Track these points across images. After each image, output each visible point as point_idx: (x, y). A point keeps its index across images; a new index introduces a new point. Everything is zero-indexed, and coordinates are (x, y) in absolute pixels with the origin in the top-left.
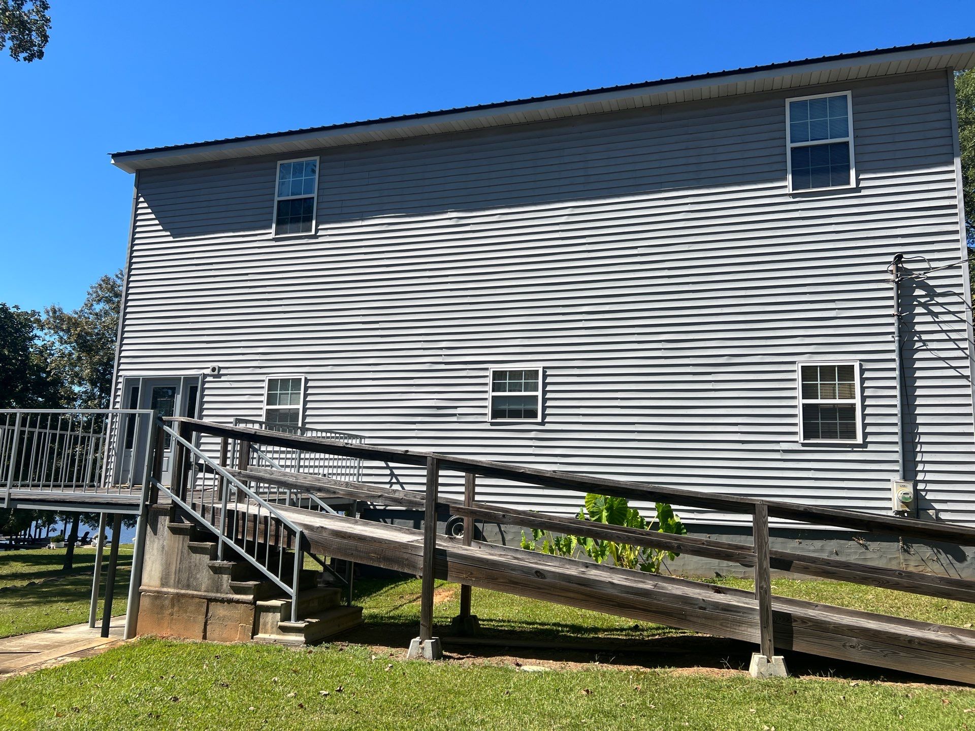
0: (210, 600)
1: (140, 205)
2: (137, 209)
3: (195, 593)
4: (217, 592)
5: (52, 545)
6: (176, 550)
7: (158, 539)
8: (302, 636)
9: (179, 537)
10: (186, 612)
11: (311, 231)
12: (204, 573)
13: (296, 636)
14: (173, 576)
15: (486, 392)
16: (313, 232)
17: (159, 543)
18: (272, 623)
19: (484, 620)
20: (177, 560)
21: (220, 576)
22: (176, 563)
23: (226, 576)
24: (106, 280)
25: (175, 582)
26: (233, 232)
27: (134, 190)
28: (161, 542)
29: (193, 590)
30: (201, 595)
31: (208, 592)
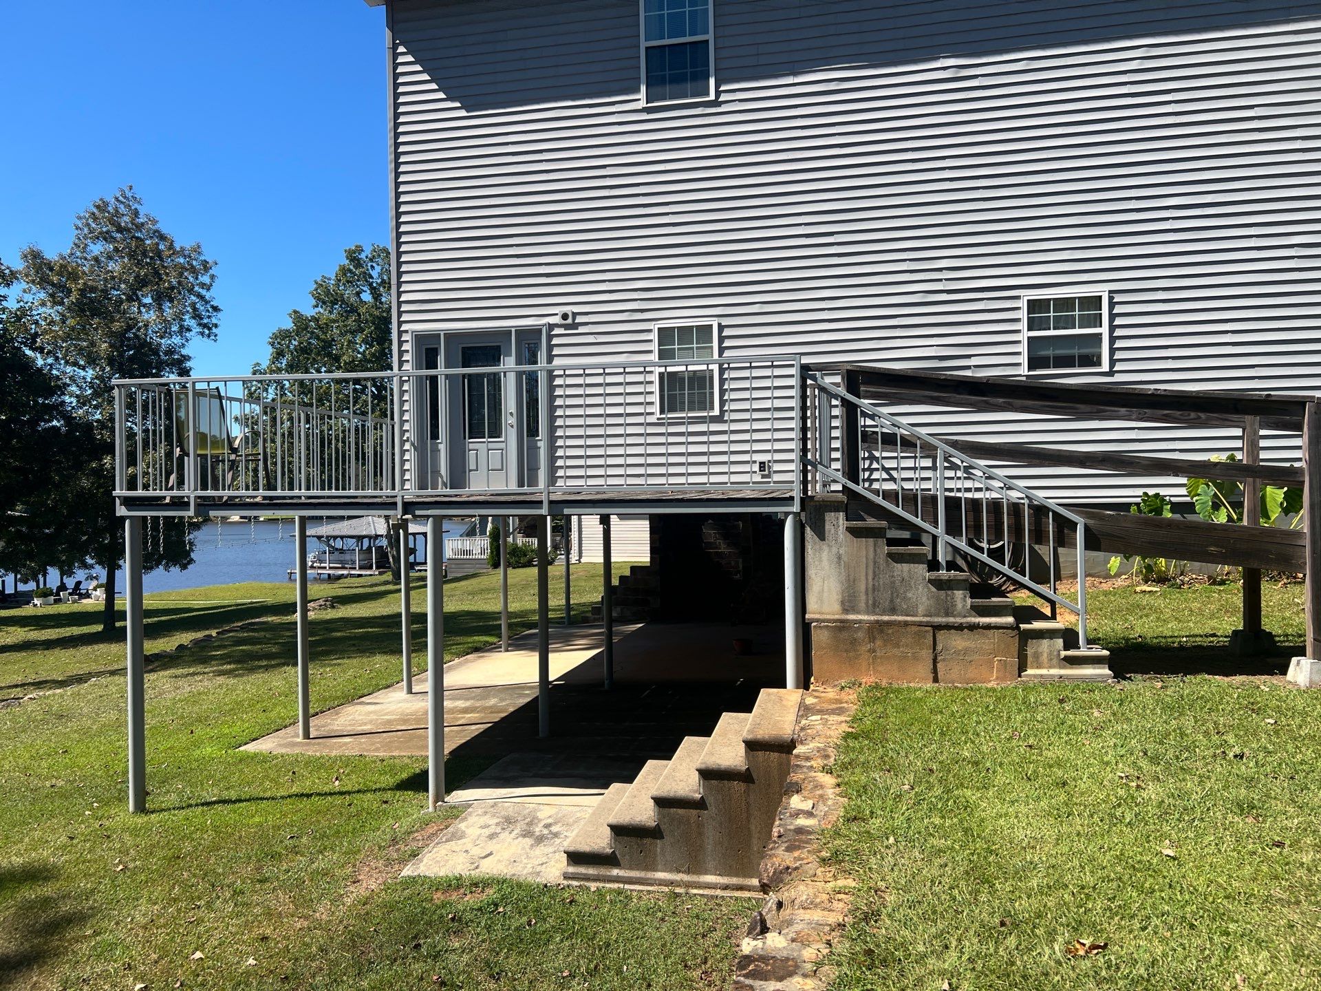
0: (937, 628)
1: (400, 60)
2: (396, 66)
3: (909, 618)
4: (947, 615)
5: (36, 601)
6: (864, 559)
7: (829, 546)
8: (1104, 668)
9: (866, 542)
10: (897, 646)
11: (708, 94)
12: (921, 589)
13: (1094, 668)
14: (863, 598)
15: (1018, 331)
16: (712, 97)
17: (830, 551)
18: (1050, 653)
19: (1279, 636)
20: (867, 575)
21: (949, 592)
22: (867, 579)
23: (961, 592)
24: (102, 207)
25: (867, 606)
26: (573, 99)
27: (388, 34)
28: (834, 550)
29: (902, 615)
30: (921, 622)
31: (931, 616)
